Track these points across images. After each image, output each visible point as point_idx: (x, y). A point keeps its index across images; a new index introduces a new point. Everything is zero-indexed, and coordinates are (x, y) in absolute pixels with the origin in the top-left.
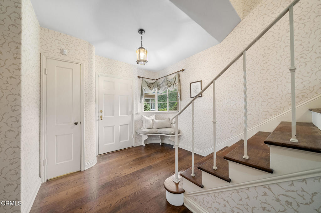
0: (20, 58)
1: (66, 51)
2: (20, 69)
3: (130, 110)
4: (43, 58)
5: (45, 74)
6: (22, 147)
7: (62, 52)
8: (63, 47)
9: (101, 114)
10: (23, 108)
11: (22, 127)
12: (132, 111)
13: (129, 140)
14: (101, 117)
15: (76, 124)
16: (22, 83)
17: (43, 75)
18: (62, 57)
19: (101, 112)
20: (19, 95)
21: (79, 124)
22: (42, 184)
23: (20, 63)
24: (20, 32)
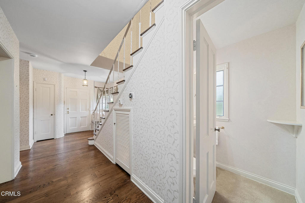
0: (29, 90)
1: (46, 79)
2: (29, 94)
3: (88, 108)
4: (35, 83)
5: (36, 91)
6: (30, 122)
7: (44, 80)
8: (45, 77)
9: (68, 110)
10: (30, 108)
11: (30, 115)
12: (89, 109)
13: (87, 126)
14: (68, 112)
15: (52, 115)
16: (29, 98)
17: (35, 92)
18: (44, 82)
19: (68, 109)
20: (29, 103)
21: (53, 115)
22: (34, 142)
23: (29, 92)
24: (29, 80)
